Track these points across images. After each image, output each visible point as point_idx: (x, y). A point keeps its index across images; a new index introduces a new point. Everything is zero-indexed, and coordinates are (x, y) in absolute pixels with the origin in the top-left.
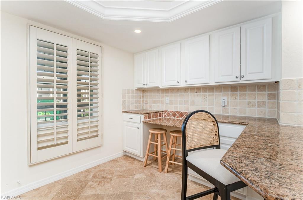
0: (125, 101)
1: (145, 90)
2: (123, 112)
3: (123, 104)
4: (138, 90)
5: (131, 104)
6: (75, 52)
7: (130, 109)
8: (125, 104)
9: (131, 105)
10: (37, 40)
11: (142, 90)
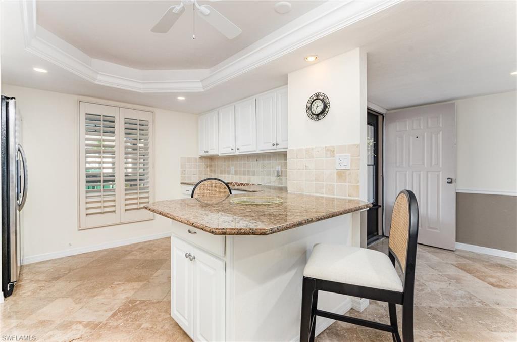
0: (184, 171)
1: (214, 158)
2: (181, 183)
3: (182, 174)
4: (202, 157)
5: (194, 174)
6: (123, 122)
7: (191, 180)
8: (184, 174)
9: (193, 176)
10: (86, 114)
11: (209, 158)
